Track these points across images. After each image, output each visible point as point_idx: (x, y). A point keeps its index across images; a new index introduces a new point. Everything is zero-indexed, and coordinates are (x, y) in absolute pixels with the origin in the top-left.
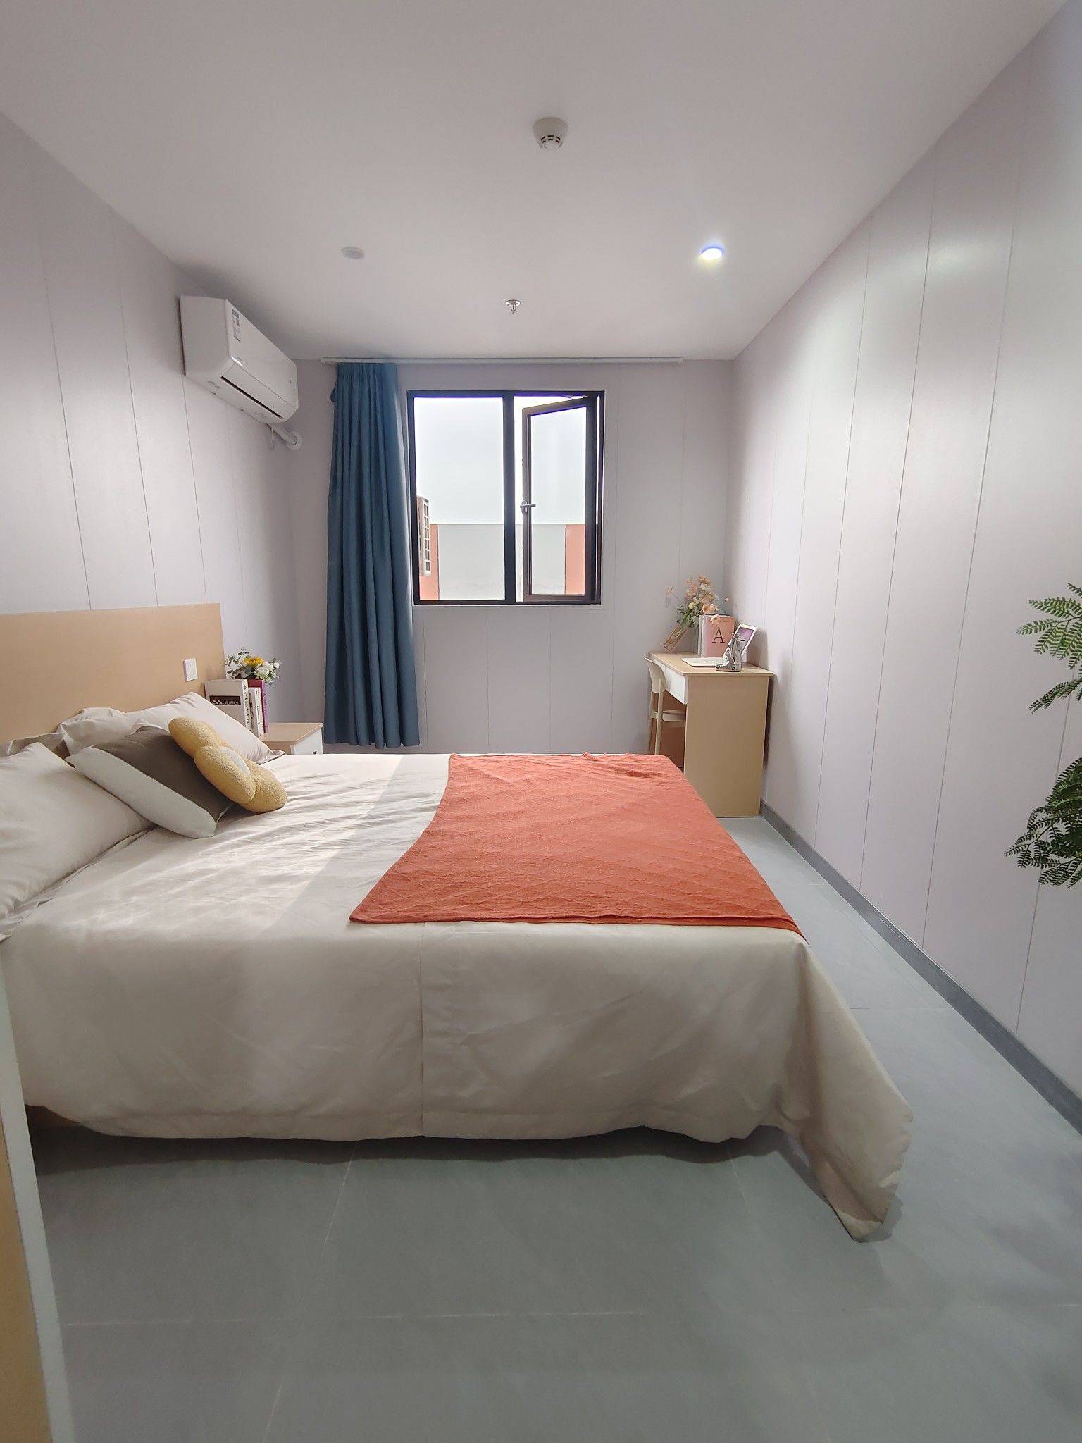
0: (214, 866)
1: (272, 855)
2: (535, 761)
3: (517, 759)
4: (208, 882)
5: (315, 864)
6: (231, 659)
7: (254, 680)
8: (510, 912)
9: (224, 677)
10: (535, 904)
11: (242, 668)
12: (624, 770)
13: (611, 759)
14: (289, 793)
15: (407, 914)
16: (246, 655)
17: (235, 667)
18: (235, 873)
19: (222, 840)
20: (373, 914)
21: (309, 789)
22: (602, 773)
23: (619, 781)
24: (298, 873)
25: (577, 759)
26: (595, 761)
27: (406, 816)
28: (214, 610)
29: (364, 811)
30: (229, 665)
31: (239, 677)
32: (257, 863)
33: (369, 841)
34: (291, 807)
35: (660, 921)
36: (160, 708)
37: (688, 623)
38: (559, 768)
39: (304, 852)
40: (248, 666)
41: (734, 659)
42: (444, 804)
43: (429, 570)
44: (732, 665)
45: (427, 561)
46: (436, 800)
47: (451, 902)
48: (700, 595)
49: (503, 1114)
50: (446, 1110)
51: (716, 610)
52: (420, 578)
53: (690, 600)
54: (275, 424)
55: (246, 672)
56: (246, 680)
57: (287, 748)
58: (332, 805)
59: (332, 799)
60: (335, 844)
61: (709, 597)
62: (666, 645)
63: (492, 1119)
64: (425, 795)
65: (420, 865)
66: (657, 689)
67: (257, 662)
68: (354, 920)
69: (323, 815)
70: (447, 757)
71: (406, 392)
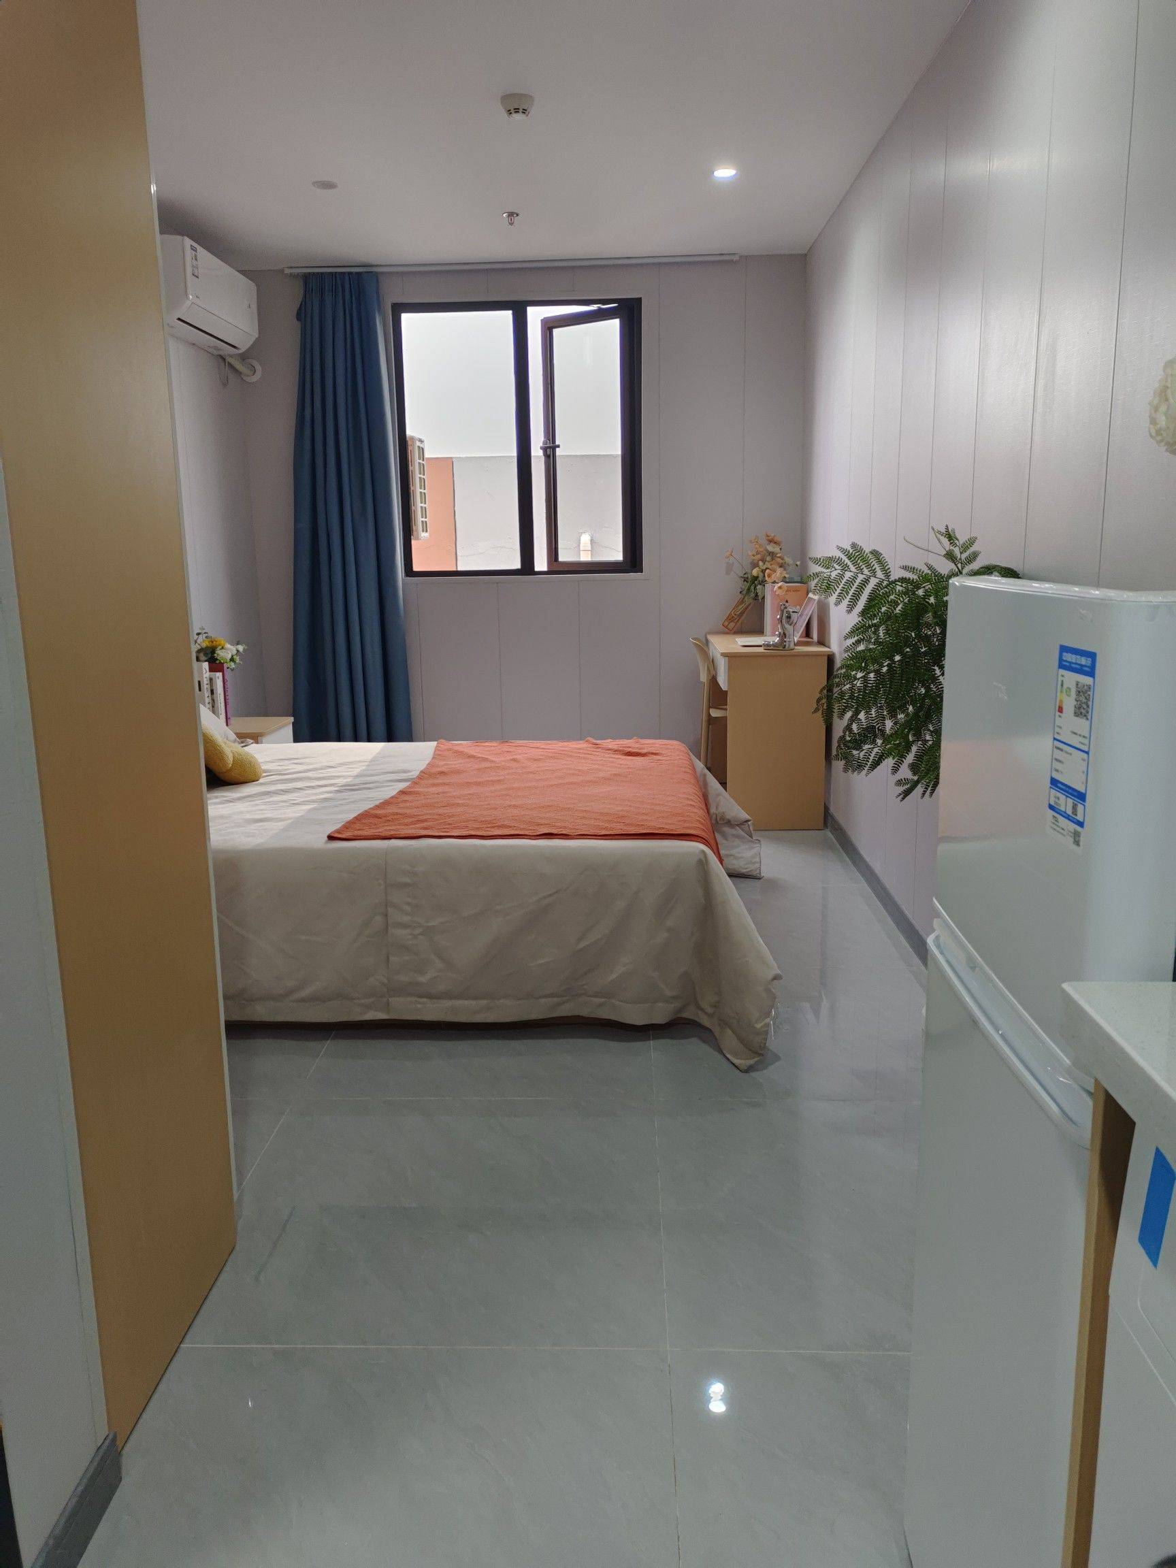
2: (529, 746)
3: (511, 745)
5: (294, 812)
7: (215, 665)
11: (202, 650)
13: (615, 744)
15: (376, 835)
16: (206, 635)
20: (347, 835)
21: (285, 768)
23: (612, 759)
24: (280, 817)
25: (578, 744)
26: (596, 745)
27: (383, 784)
29: (340, 781)
31: (198, 659)
33: (344, 799)
34: (266, 780)
37: (753, 595)
38: (553, 751)
39: (283, 807)
40: (207, 648)
41: (784, 634)
42: (422, 774)
43: (427, 531)
44: (782, 642)
45: (424, 519)
46: (415, 774)
47: (415, 829)
48: (768, 558)
49: (457, 997)
50: (410, 995)
51: (785, 577)
52: (413, 542)
53: (755, 565)
54: (231, 356)
55: (205, 654)
56: (207, 663)
57: (256, 738)
58: (309, 779)
59: (310, 774)
60: (313, 801)
61: (779, 560)
62: (726, 623)
63: (448, 1003)
64: (405, 772)
65: (392, 809)
66: (704, 678)
67: (218, 643)
68: (331, 838)
69: (299, 785)
70: (434, 744)
71: (390, 306)
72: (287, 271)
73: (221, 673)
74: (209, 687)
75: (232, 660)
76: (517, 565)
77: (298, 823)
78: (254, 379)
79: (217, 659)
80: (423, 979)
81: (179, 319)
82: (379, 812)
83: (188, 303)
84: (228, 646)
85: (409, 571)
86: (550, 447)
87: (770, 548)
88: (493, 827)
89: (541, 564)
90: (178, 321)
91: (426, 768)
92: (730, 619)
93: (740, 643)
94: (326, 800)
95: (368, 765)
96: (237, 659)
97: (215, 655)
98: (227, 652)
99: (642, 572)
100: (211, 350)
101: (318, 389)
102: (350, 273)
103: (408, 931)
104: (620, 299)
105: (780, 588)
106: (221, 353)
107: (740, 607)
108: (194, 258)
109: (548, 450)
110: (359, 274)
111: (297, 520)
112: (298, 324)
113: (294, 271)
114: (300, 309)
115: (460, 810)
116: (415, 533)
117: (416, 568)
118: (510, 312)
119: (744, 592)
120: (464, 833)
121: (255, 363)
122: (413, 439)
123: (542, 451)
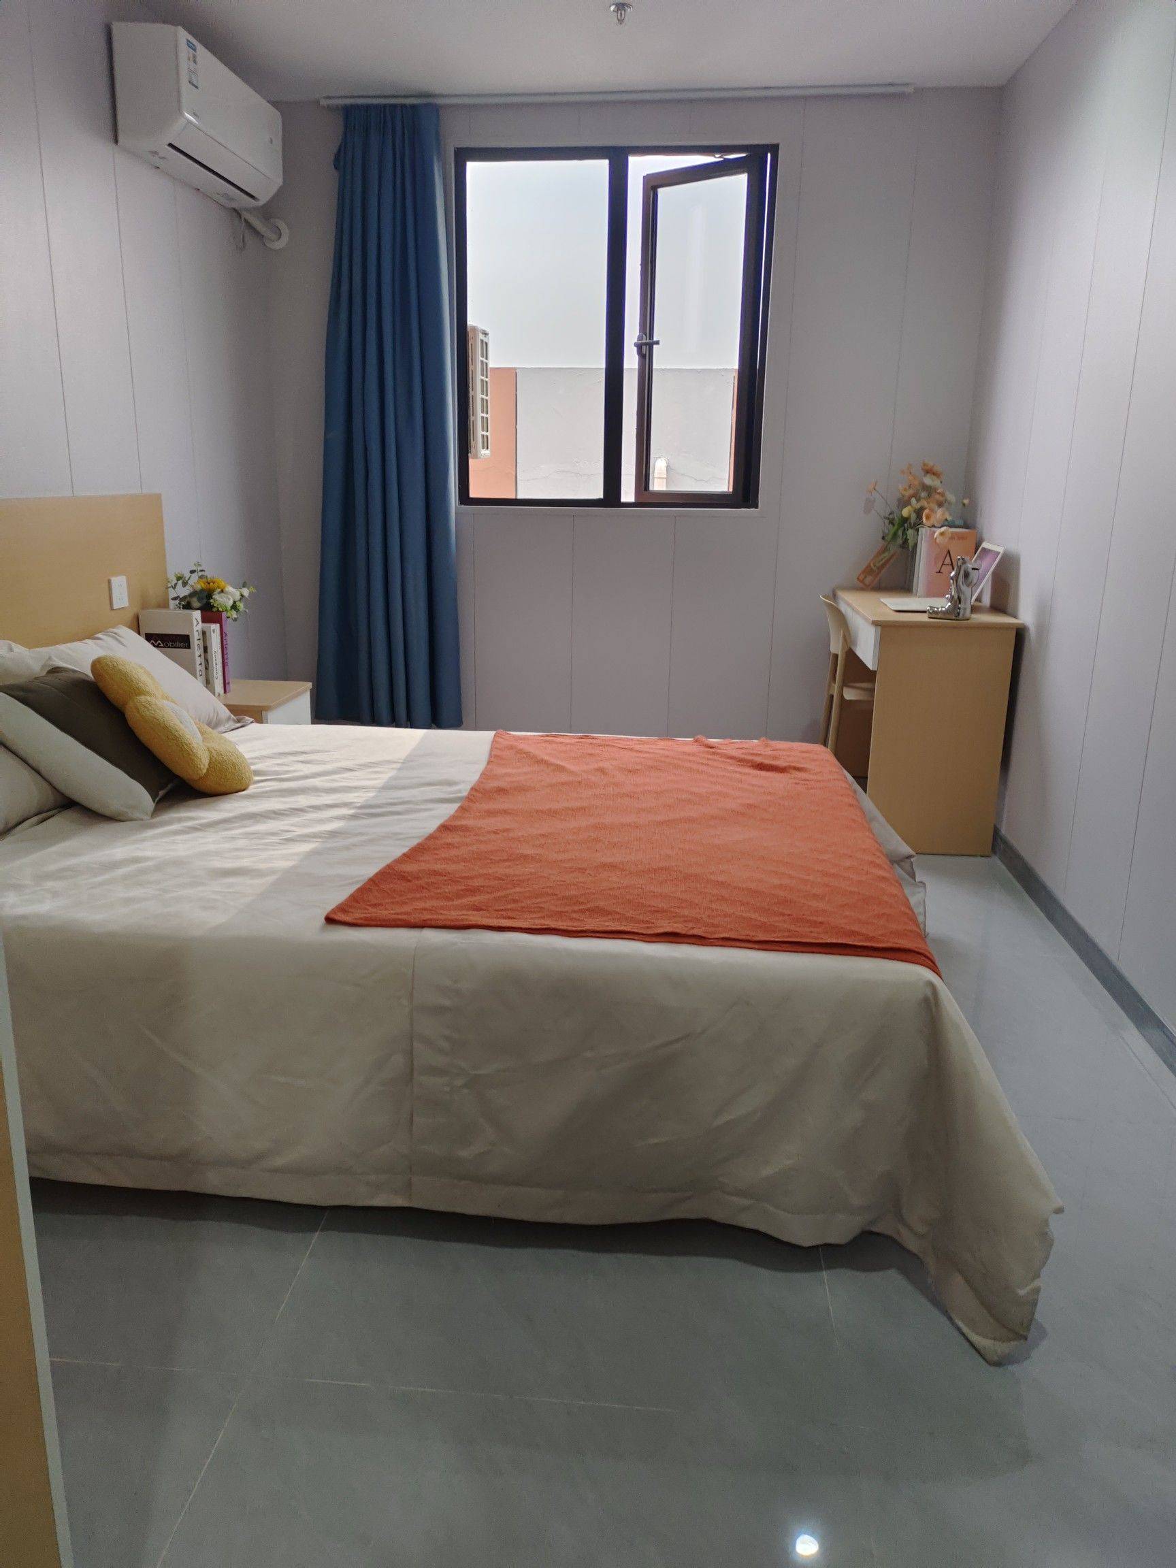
0: (149, 853)
1: (227, 846)
2: (619, 746)
3: (594, 741)
4: (143, 872)
5: (283, 858)
6: (179, 579)
7: (211, 614)
8: (538, 922)
9: (166, 606)
10: (574, 915)
11: (194, 594)
12: (751, 761)
13: (734, 746)
14: (257, 773)
15: (400, 917)
16: (200, 574)
17: (183, 592)
18: (178, 863)
19: (162, 824)
20: (357, 915)
21: (286, 768)
22: (715, 764)
23: (738, 776)
24: (262, 866)
25: (685, 744)
26: (711, 748)
27: (418, 807)
28: (155, 502)
29: (358, 798)
30: (174, 587)
31: (188, 606)
32: (208, 854)
33: (361, 834)
34: (259, 790)
35: (738, 944)
36: (77, 644)
37: (900, 541)
38: (652, 756)
39: (271, 844)
40: (202, 590)
41: (959, 599)
42: (475, 794)
43: (488, 448)
44: (955, 608)
45: (485, 433)
46: (464, 790)
47: (462, 907)
48: (923, 494)
50: (441, 1173)
51: (946, 520)
52: (471, 462)
53: (904, 503)
54: (247, 210)
55: (200, 600)
56: (199, 612)
57: (258, 714)
58: (316, 790)
59: (317, 782)
60: (315, 836)
61: (937, 497)
62: (862, 577)
64: (450, 783)
65: (427, 863)
66: (836, 647)
67: (216, 585)
68: (330, 920)
69: (302, 801)
70: (490, 734)
71: (452, 153)
72: (324, 102)
73: (218, 625)
74: (201, 642)
75: (234, 607)
76: (598, 493)
77: (290, 880)
78: (279, 245)
79: (213, 606)
80: (464, 1153)
81: (171, 145)
82: (410, 867)
83: (182, 122)
84: (230, 589)
85: (465, 498)
86: (646, 344)
87: (928, 480)
88: (583, 911)
89: (628, 493)
90: (170, 149)
91: (480, 782)
92: (868, 571)
93: (891, 605)
94: (333, 834)
95: (400, 769)
96: (241, 606)
97: (212, 601)
98: (227, 598)
99: (757, 507)
100: (223, 201)
101: (357, 258)
102: (403, 106)
103: (446, 1079)
104: (751, 146)
105: (942, 534)
106: (235, 205)
107: (882, 557)
108: (191, 59)
109: (644, 347)
110: (413, 107)
111: (328, 427)
112: (336, 173)
113: (329, 102)
114: (339, 150)
115: (530, 868)
116: (473, 450)
117: (473, 494)
118: (606, 162)
119: (890, 537)
120: (538, 923)
121: (282, 225)
122: (475, 329)
123: (636, 349)
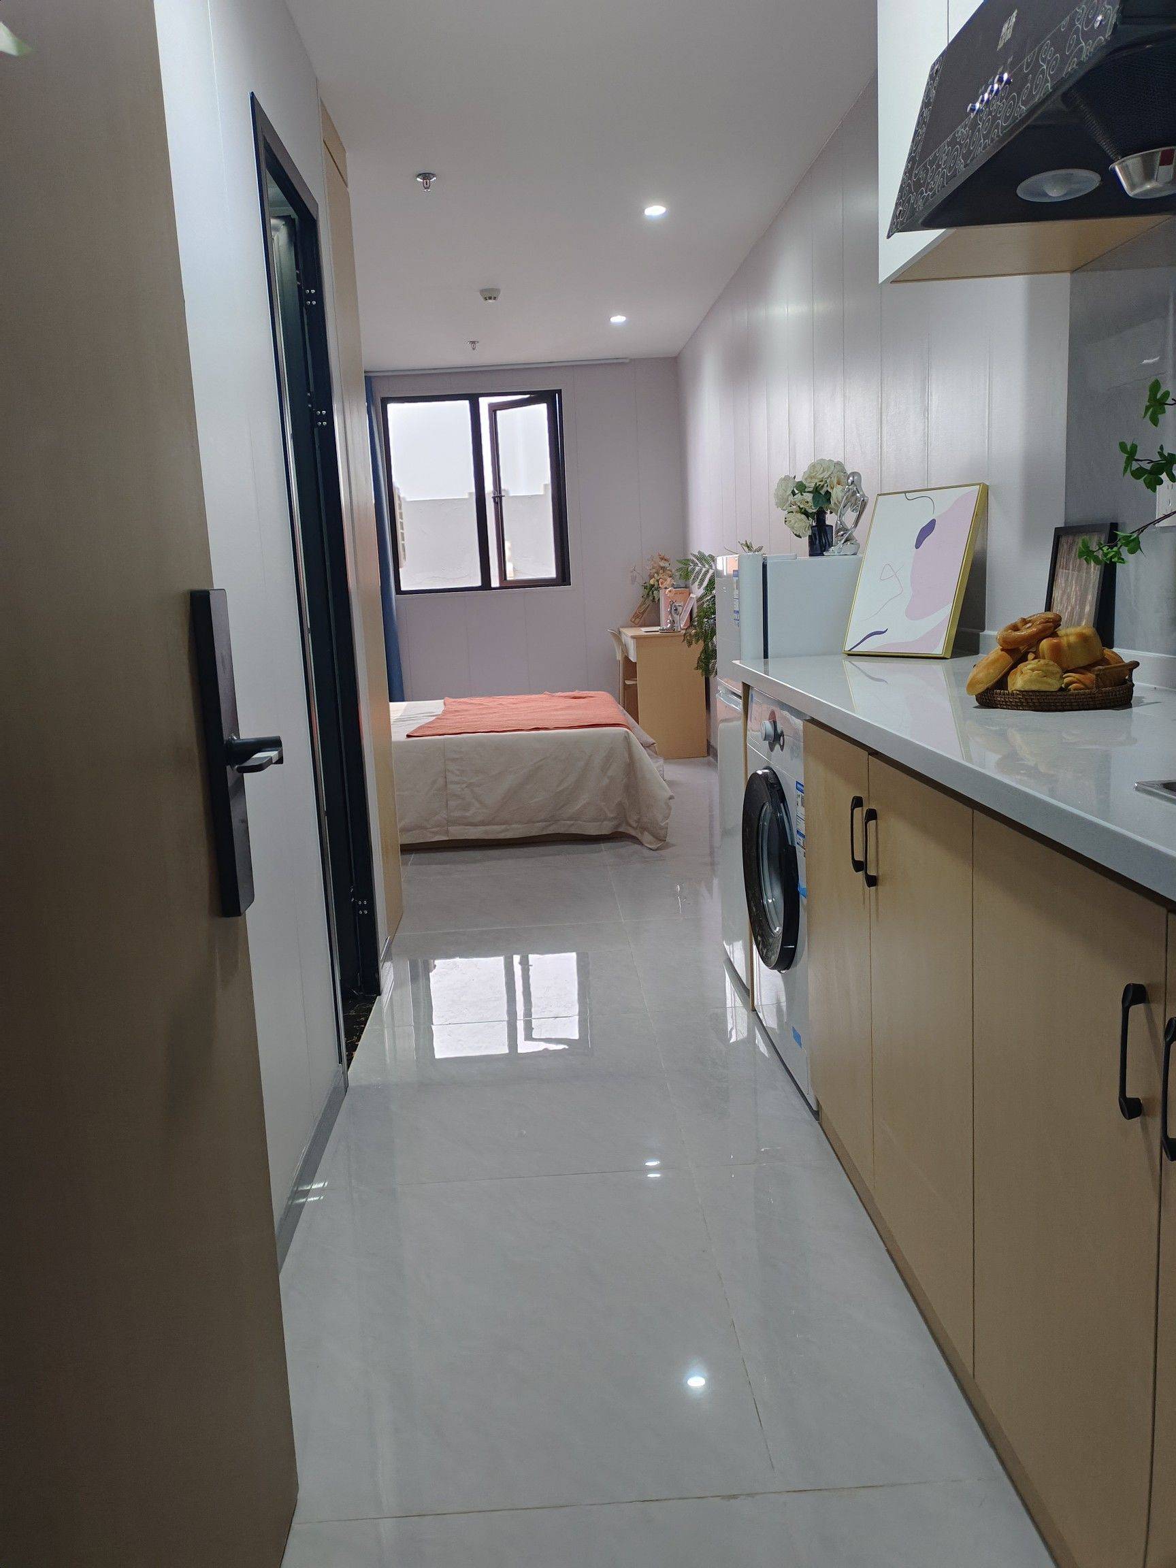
15: (435, 733)
20: (418, 734)
37: (651, 598)
41: (674, 621)
44: (672, 626)
48: (661, 571)
49: (487, 825)
50: (459, 824)
51: (673, 584)
53: (651, 577)
61: (668, 572)
62: (633, 619)
63: (482, 828)
65: (437, 724)
66: (619, 657)
68: (408, 736)
71: (382, 399)
76: (479, 583)
80: (467, 814)
82: (430, 725)
85: (399, 591)
86: (497, 497)
87: (662, 564)
89: (495, 582)
92: (636, 616)
99: (570, 585)
103: (459, 786)
104: (546, 390)
105: (670, 591)
107: (642, 607)
109: (497, 500)
117: (403, 588)
118: (467, 401)
119: (645, 597)
